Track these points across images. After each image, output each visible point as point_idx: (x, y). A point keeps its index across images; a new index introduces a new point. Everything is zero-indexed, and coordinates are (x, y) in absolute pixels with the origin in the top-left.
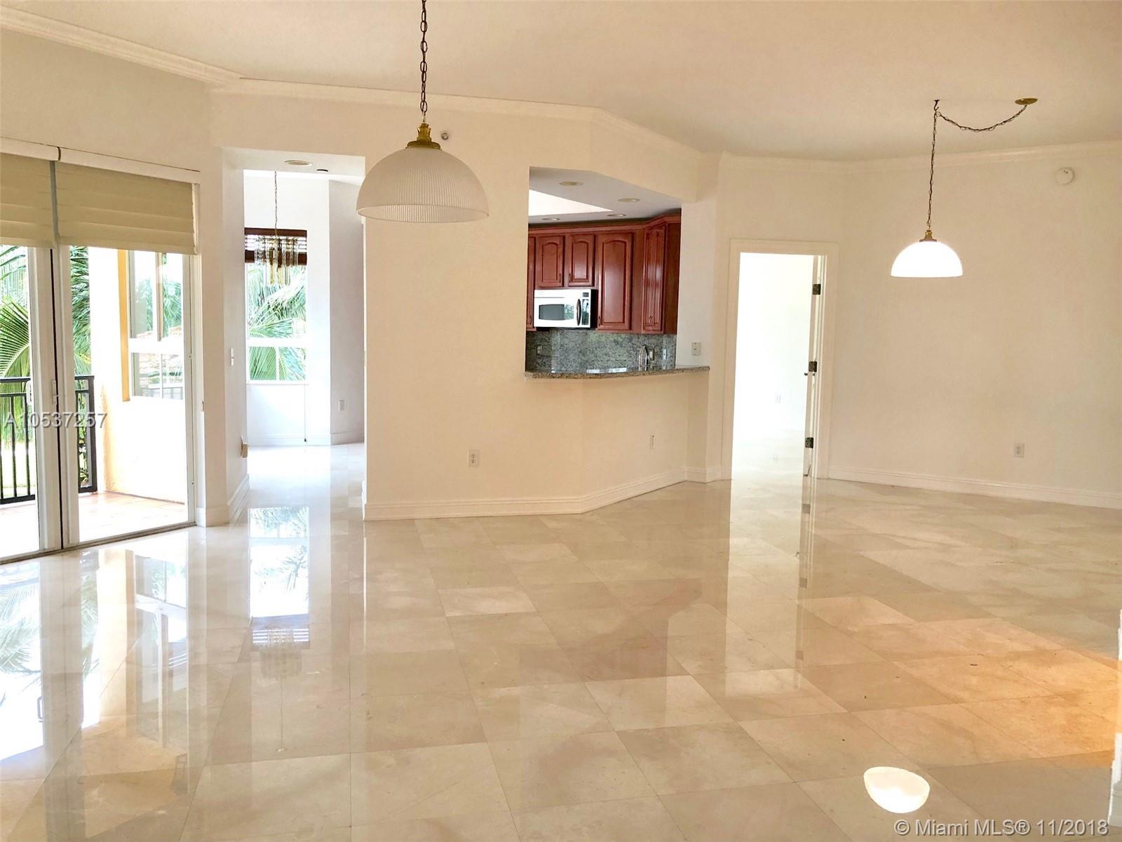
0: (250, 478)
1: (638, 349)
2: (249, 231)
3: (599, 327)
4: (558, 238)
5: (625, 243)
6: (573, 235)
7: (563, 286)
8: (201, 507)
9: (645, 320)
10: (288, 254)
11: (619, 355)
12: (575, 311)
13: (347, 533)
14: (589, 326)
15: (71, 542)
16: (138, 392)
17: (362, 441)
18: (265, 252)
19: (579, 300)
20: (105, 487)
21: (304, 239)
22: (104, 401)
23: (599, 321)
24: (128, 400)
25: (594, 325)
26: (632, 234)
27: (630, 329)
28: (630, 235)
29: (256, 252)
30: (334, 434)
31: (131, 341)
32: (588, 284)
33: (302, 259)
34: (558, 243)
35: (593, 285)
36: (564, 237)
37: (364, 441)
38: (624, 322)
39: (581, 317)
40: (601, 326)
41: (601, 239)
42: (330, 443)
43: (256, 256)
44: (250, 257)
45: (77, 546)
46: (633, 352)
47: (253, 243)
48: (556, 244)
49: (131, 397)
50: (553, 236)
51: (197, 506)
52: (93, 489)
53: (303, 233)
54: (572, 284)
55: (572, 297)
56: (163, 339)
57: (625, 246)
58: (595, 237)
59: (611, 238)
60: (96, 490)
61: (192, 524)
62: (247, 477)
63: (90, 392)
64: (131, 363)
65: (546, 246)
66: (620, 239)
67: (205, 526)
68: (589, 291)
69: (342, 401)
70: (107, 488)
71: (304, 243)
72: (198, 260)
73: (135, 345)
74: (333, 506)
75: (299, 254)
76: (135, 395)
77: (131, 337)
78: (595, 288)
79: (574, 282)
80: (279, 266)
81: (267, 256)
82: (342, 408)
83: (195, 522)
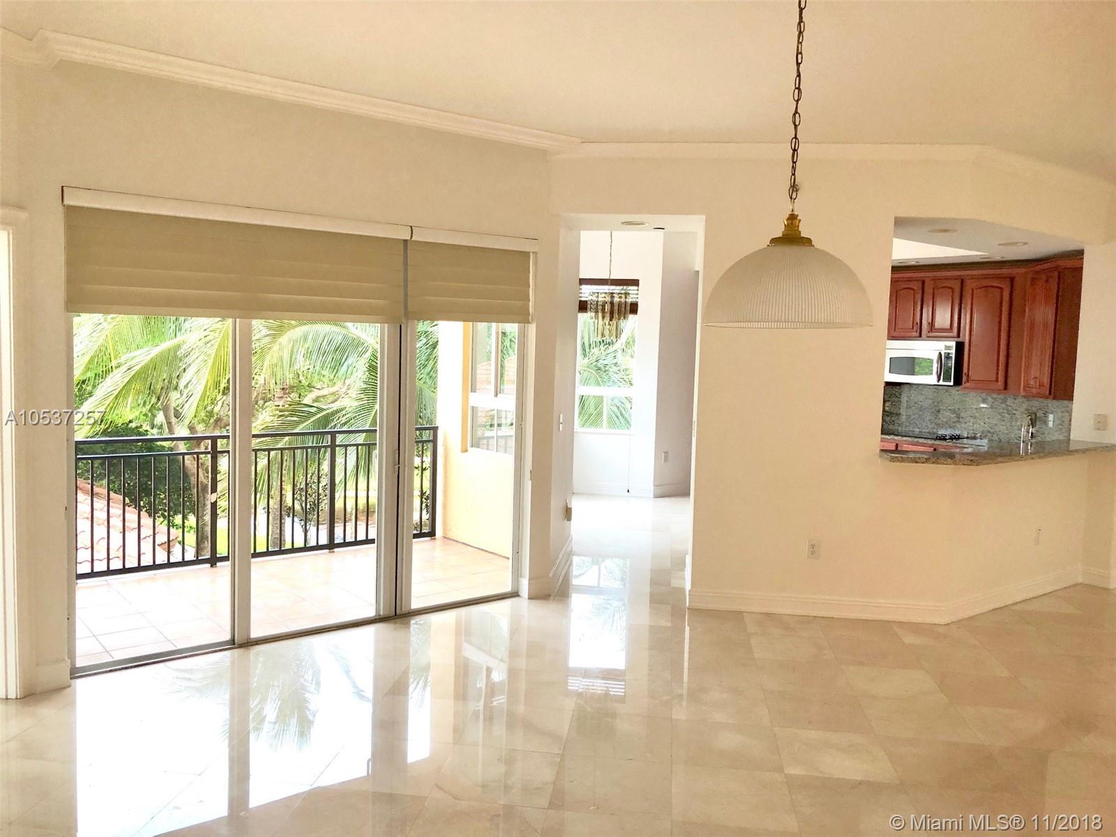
0: (573, 540)
1: (1014, 412)
2: (583, 281)
3: (964, 385)
4: (916, 283)
5: (1001, 288)
6: (935, 279)
7: (920, 336)
8: (524, 577)
9: (1027, 382)
10: (620, 304)
11: (988, 418)
12: (935, 366)
13: (669, 624)
14: (952, 383)
15: (403, 609)
16: (476, 444)
17: (687, 494)
18: (597, 302)
19: (940, 353)
20: (442, 532)
21: (636, 288)
22: (446, 450)
23: (964, 378)
24: (466, 451)
25: (958, 382)
26: (1012, 279)
27: (1006, 388)
28: (1009, 279)
29: (589, 302)
30: (656, 486)
31: (471, 395)
32: (951, 334)
33: (634, 308)
34: (916, 288)
35: (959, 336)
36: (923, 283)
37: (689, 494)
38: (997, 380)
39: (943, 373)
40: (968, 384)
41: (969, 285)
42: (653, 496)
43: (589, 307)
44: (583, 306)
45: (409, 613)
46: (1007, 415)
47: (587, 292)
48: (913, 289)
49: (470, 449)
50: (910, 280)
51: (521, 576)
52: (432, 534)
53: (635, 283)
54: (931, 334)
55: (930, 350)
56: (499, 395)
57: (1002, 293)
58: (962, 282)
59: (986, 283)
60: (434, 535)
61: (515, 594)
62: (570, 538)
63: (434, 441)
64: (470, 416)
65: (901, 292)
66: (995, 284)
67: (527, 597)
68: (953, 344)
69: (666, 453)
70: (444, 533)
71: (636, 292)
72: (532, 329)
73: (474, 399)
74: (653, 583)
75: (631, 304)
76: (472, 446)
77: (472, 392)
78: (960, 340)
79: (934, 332)
80: (611, 320)
81: (599, 308)
82: (666, 459)
83: (517, 592)
